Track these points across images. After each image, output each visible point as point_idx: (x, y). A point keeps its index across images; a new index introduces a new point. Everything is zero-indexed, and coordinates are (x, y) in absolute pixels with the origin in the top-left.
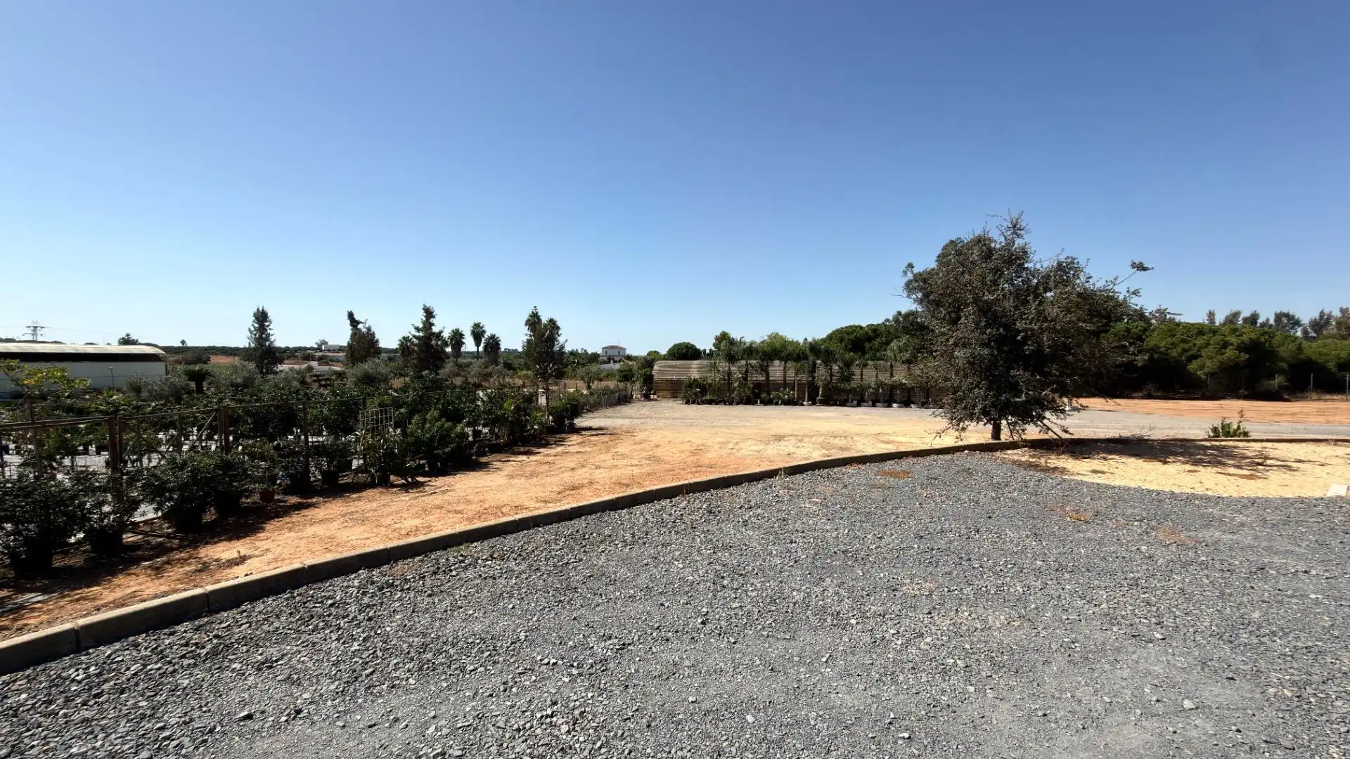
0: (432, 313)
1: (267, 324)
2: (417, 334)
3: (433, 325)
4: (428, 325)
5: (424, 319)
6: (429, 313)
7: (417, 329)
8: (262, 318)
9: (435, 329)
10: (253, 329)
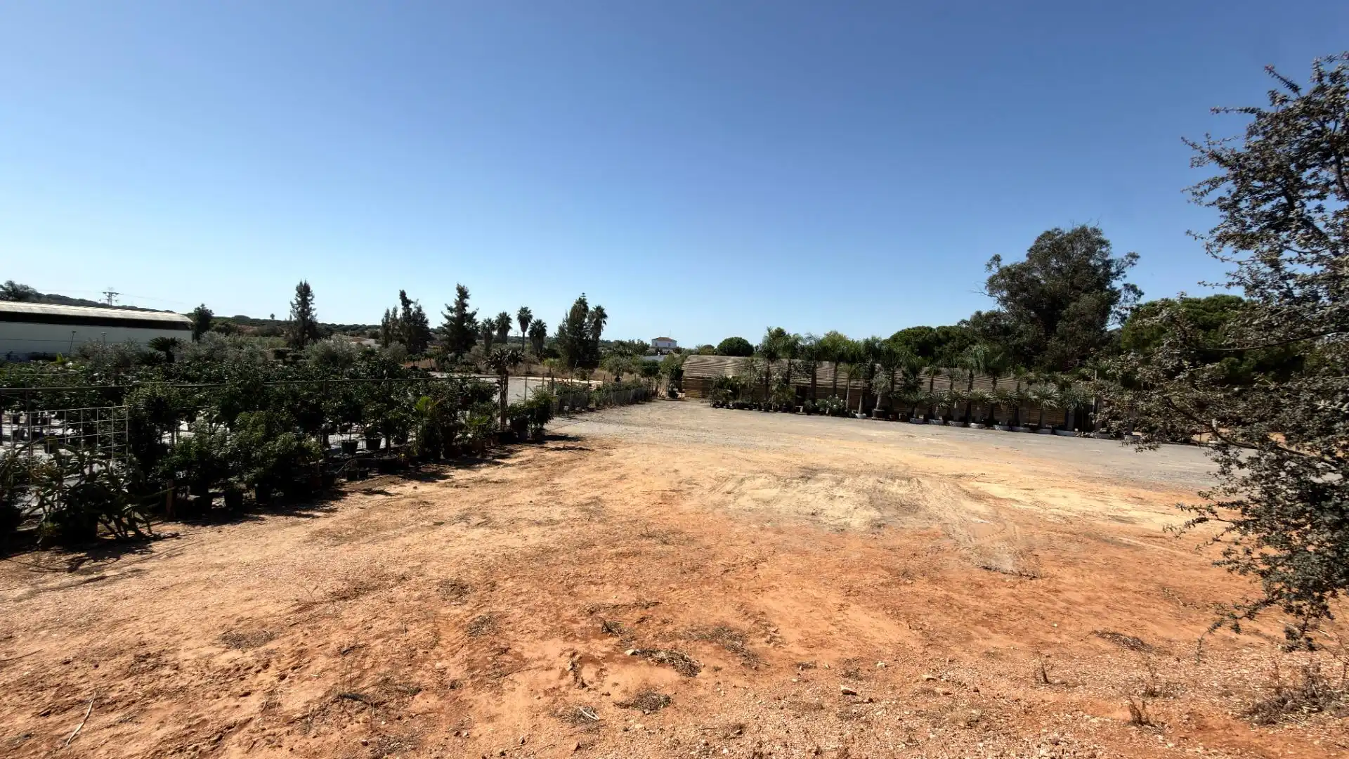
0: (466, 293)
1: (309, 298)
2: (450, 315)
3: (466, 305)
4: (461, 305)
5: (458, 299)
6: (463, 294)
7: (450, 309)
8: (304, 291)
9: (469, 310)
10: (295, 302)
